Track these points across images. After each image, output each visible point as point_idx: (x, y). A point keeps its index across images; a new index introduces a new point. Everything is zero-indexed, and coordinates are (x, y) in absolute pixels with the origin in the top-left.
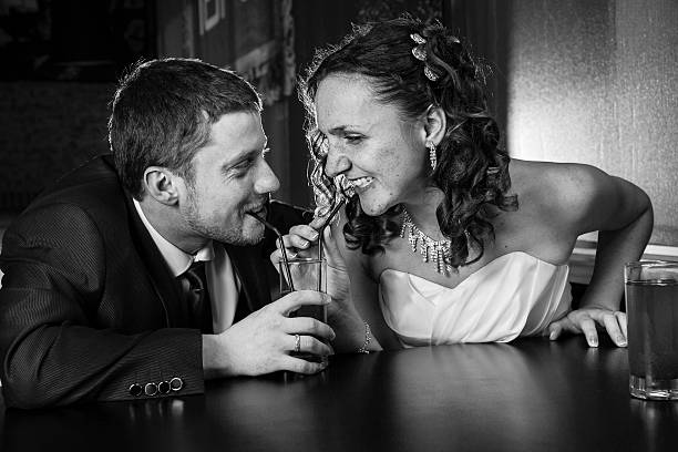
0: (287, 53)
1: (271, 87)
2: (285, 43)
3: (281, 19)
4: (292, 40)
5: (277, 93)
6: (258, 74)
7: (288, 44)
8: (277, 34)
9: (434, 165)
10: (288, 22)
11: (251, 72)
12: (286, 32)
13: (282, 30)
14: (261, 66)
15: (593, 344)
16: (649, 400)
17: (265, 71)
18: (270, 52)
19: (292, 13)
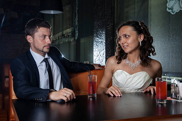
0: (76, 30)
1: (72, 38)
2: (76, 28)
3: (75, 23)
4: (77, 27)
5: (73, 39)
6: (69, 34)
7: (77, 28)
8: (74, 26)
9: (141, 45)
10: (77, 23)
11: (67, 34)
12: (76, 25)
13: (75, 25)
14: (70, 33)
15: (152, 93)
16: (160, 103)
17: (70, 34)
18: (72, 30)
19: (78, 21)
